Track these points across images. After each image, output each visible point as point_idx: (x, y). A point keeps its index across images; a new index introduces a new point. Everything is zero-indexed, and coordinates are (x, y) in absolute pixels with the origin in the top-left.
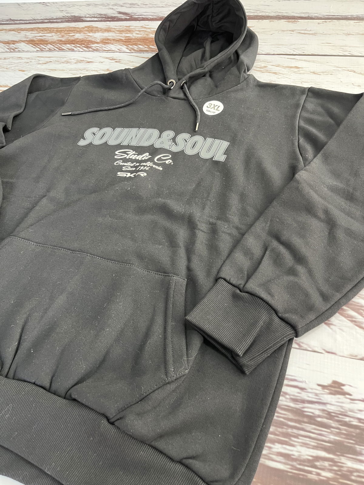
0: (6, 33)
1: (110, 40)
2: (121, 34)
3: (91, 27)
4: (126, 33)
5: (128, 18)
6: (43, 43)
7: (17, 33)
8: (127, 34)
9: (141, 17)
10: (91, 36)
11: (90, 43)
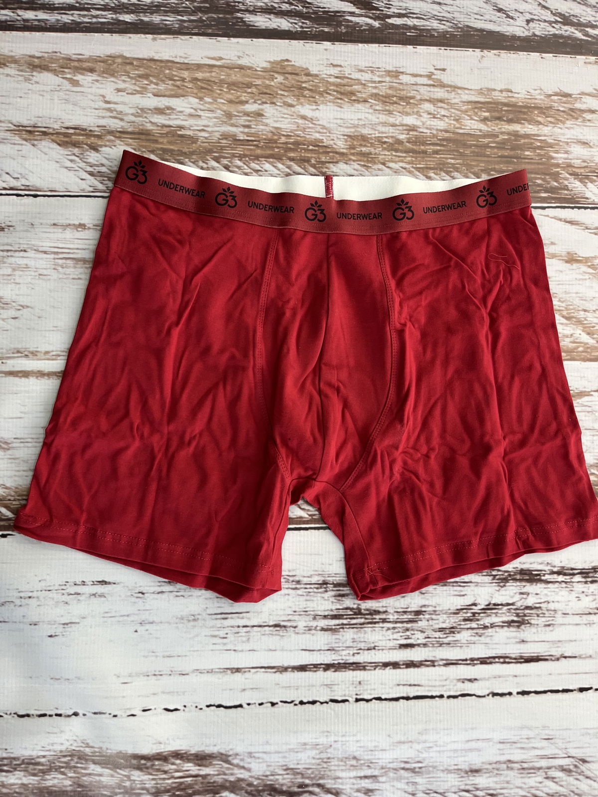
0: (27, 80)
1: (372, 145)
2: (390, 113)
3: (289, 69)
4: (400, 108)
5: (376, 24)
6: (185, 150)
7: (67, 85)
8: (407, 114)
9: (410, 22)
10: (311, 120)
11: (323, 159)
